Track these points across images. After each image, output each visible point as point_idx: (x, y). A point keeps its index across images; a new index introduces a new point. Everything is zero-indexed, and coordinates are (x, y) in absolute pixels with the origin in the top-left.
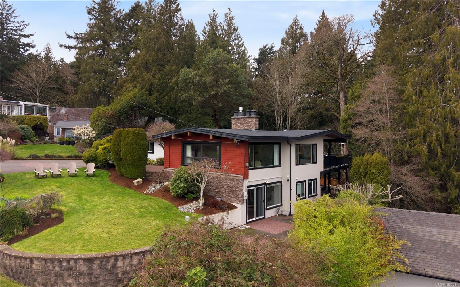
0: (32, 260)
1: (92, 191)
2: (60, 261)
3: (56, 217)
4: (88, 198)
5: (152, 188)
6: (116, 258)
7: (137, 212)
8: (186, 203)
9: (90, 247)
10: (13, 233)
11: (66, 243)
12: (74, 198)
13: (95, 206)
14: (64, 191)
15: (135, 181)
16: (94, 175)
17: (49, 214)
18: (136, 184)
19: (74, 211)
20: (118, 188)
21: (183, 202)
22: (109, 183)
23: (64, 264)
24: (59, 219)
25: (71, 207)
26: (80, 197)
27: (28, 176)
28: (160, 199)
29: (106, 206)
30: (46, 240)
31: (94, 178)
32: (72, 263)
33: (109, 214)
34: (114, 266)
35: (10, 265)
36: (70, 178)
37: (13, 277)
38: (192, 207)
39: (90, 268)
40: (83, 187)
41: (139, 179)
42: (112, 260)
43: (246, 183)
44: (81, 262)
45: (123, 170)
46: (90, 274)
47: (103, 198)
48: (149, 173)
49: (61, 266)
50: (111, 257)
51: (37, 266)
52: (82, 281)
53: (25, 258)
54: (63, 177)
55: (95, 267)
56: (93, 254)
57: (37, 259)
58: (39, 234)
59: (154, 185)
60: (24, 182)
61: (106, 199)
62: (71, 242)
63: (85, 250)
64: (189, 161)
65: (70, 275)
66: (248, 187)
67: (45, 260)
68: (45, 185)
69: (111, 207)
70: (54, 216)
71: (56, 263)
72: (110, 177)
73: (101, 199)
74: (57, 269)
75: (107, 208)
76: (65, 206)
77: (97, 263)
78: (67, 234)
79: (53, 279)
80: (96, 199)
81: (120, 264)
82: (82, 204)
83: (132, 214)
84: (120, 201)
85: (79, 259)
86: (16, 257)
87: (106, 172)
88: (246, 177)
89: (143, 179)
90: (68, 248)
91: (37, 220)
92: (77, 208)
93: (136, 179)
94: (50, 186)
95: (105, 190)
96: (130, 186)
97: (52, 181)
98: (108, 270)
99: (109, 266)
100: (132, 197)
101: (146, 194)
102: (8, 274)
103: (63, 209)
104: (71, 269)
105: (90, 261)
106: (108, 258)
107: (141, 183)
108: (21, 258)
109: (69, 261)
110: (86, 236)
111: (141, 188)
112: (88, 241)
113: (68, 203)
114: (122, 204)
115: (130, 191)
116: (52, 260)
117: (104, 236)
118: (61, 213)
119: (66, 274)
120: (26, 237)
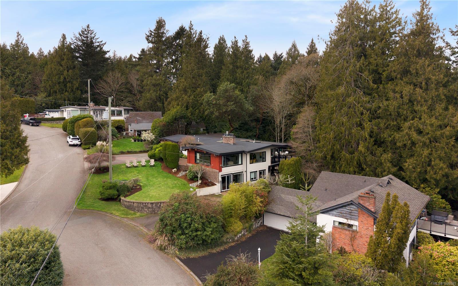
0: (134, 203)
1: (153, 175)
2: (143, 203)
3: (139, 188)
4: (151, 179)
5: (181, 174)
6: (161, 203)
7: (171, 186)
8: (194, 182)
9: (152, 199)
10: (125, 194)
11: (144, 197)
12: (145, 179)
13: (154, 183)
14: (141, 175)
15: (173, 170)
16: (154, 166)
17: (136, 187)
18: (174, 172)
19: (146, 185)
20: (165, 174)
21: (192, 182)
22: (161, 170)
23: (144, 204)
24: (140, 189)
25: (144, 184)
26: (147, 179)
27: (123, 166)
28: (183, 180)
29: (158, 183)
30: (137, 197)
31: (154, 168)
32: (146, 204)
33: (159, 187)
34: (160, 206)
35: (127, 204)
36: (142, 168)
37: (128, 208)
38: (195, 184)
39: (152, 206)
40: (149, 173)
41: (175, 169)
42: (159, 204)
43: (221, 174)
44: (149, 204)
45: (168, 164)
46: (152, 208)
47: (158, 179)
48: (180, 166)
49: (143, 205)
50: (159, 202)
51: (135, 205)
52: (150, 210)
53: (132, 202)
54: (139, 167)
55: (154, 205)
56: (153, 202)
57: (135, 202)
58: (134, 195)
59: (182, 172)
60: (122, 170)
61: (159, 180)
62: (146, 198)
63: (151, 200)
64: (198, 161)
65: (146, 208)
66: (221, 175)
67: (138, 203)
68: (132, 172)
69: (161, 184)
70: (138, 187)
71: (141, 204)
72: (162, 166)
73: (157, 179)
74: (142, 206)
75: (159, 184)
76: (142, 183)
77: (154, 204)
78: (144, 195)
79: (140, 209)
80: (154, 180)
81: (162, 205)
82: (149, 182)
83: (169, 187)
84: (165, 181)
85: (148, 203)
86: (128, 202)
87: (160, 163)
88: (220, 171)
89: (177, 169)
90: (145, 199)
91: (132, 189)
92: (147, 184)
93: (174, 169)
94: (134, 172)
95: (159, 175)
96: (170, 172)
97: (134, 169)
98: (158, 207)
99: (158, 206)
100: (170, 178)
101: (177, 177)
102: (126, 207)
103: (141, 184)
104: (146, 206)
105: (152, 203)
106: (158, 203)
107: (176, 171)
108: (130, 202)
109: (145, 203)
110: (150, 196)
111: (176, 174)
112: (151, 197)
113: (143, 182)
114: (165, 182)
115: (171, 175)
116: (140, 203)
117: (157, 196)
118: (140, 186)
119: (145, 207)
120: (130, 195)
